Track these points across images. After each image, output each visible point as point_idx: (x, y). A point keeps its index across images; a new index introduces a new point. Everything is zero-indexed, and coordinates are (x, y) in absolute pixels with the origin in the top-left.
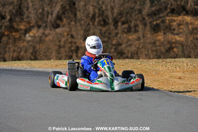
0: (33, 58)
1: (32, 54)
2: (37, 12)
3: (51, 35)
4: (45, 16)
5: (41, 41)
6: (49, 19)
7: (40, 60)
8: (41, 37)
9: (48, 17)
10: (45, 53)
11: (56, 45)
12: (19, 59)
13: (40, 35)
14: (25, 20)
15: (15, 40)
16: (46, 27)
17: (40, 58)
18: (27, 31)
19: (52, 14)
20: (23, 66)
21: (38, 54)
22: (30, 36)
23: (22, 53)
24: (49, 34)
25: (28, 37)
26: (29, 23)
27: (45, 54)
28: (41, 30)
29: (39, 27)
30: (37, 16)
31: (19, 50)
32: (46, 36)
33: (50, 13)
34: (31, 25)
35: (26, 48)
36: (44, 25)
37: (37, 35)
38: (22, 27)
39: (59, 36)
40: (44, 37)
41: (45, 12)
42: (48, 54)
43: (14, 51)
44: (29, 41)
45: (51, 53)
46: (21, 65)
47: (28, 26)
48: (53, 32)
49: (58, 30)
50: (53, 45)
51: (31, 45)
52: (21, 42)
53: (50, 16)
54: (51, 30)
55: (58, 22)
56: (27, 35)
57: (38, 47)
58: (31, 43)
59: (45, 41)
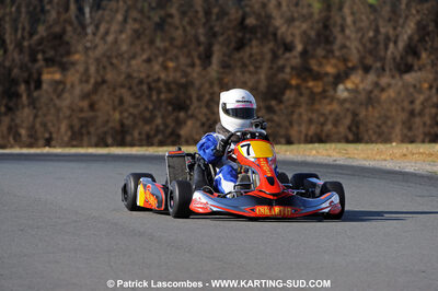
0: (351, 137)
1: (350, 128)
2: (363, 36)
3: (394, 87)
4: (382, 46)
5: (370, 100)
6: (389, 53)
7: (367, 143)
8: (371, 92)
9: (386, 48)
10: (379, 126)
11: (403, 109)
12: (320, 139)
13: (369, 88)
14: (337, 53)
15: (313, 97)
16: (383, 69)
17: (366, 138)
18: (340, 78)
19: (396, 43)
20: (330, 156)
21: (362, 128)
22: (347, 89)
23: (329, 127)
24: (389, 85)
25: (342, 91)
26: (345, 60)
27: (377, 130)
28: (371, 77)
29: (367, 69)
30: (364, 46)
31: (322, 120)
32: (383, 90)
33: (393, 39)
34: (350, 65)
35: (338, 115)
36: (379, 65)
37: (361, 86)
38: (330, 69)
39: (411, 90)
40: (376, 92)
41: (381, 38)
42: (385, 129)
43: (311, 121)
44: (345, 100)
45: (393, 127)
46: (324, 152)
47: (342, 66)
48: (398, 83)
49: (409, 78)
50: (397, 110)
51: (348, 110)
52: (326, 101)
53: (391, 45)
54: (393, 77)
55: (410, 59)
56: (341, 87)
57: (363, 113)
58: (347, 105)
59: (379, 102)
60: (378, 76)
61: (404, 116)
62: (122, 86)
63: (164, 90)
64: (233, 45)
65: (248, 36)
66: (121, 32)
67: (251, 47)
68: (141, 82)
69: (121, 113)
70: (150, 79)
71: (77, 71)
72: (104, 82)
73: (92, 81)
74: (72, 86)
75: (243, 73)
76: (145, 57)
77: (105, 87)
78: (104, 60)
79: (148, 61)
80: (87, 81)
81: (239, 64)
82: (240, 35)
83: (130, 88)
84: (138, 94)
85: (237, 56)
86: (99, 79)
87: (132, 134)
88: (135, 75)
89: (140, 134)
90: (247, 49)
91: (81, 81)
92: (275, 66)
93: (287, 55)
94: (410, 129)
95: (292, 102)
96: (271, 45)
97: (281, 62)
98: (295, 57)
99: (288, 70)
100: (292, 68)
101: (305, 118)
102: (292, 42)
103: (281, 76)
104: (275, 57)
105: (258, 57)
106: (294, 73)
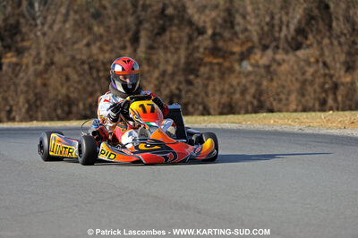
60: (274, 53)
61: (297, 85)
62: (68, 66)
63: (102, 68)
64: (156, 31)
65: (168, 23)
66: (65, 22)
67: (171, 32)
68: (83, 63)
69: (68, 89)
70: (91, 60)
71: (30, 55)
72: (52, 63)
73: (43, 62)
74: (27, 66)
75: (166, 53)
76: (85, 41)
77: (53, 67)
78: (53, 45)
79: (88, 45)
80: (39, 63)
81: (162, 46)
82: (161, 22)
83: (74, 68)
84: (82, 72)
85: (160, 39)
86: (49, 61)
87: (77, 105)
88: (78, 57)
89: (84, 104)
90: (168, 33)
91: (34, 63)
92: (191, 47)
93: (200, 38)
94: (303, 95)
95: (206, 76)
96: (187, 30)
97: (196, 44)
98: (207, 40)
99: (201, 50)
100: (205, 49)
101: (218, 89)
102: (204, 27)
103: (197, 55)
104: (191, 39)
105: (177, 40)
106: (207, 52)
